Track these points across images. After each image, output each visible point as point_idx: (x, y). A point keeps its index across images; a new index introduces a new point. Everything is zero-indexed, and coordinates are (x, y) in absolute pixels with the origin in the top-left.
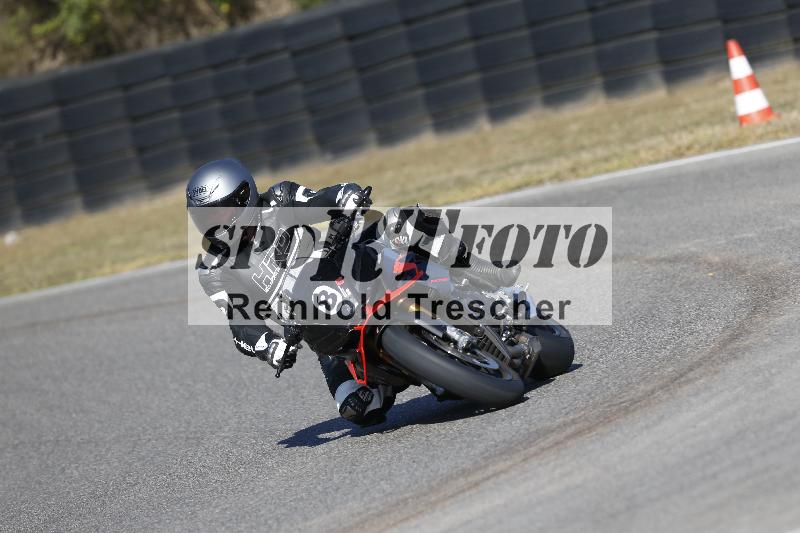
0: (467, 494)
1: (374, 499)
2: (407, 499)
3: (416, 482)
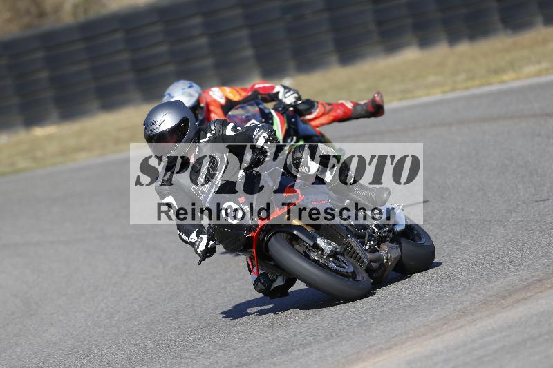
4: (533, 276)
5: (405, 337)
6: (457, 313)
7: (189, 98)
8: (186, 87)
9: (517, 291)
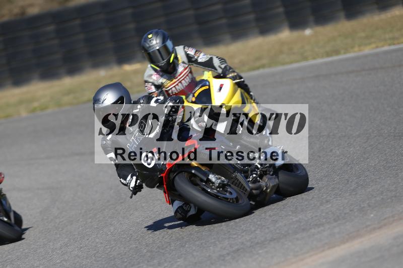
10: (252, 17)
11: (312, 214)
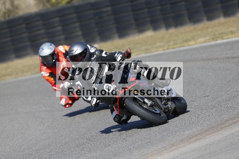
0: (232, 125)
1: (205, 126)
2: (214, 126)
3: (217, 122)
4: (203, 129)
5: (147, 155)
6: (170, 145)
7: (50, 50)
8: (49, 45)
9: (196, 135)
10: (62, 37)
11: (100, 153)
